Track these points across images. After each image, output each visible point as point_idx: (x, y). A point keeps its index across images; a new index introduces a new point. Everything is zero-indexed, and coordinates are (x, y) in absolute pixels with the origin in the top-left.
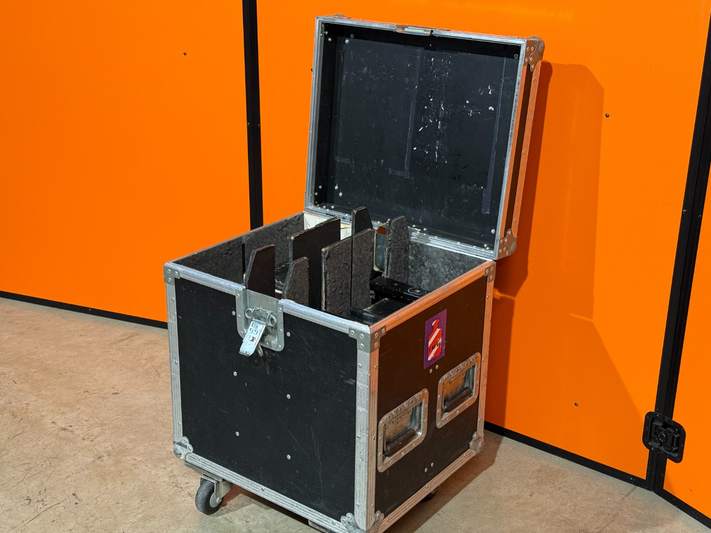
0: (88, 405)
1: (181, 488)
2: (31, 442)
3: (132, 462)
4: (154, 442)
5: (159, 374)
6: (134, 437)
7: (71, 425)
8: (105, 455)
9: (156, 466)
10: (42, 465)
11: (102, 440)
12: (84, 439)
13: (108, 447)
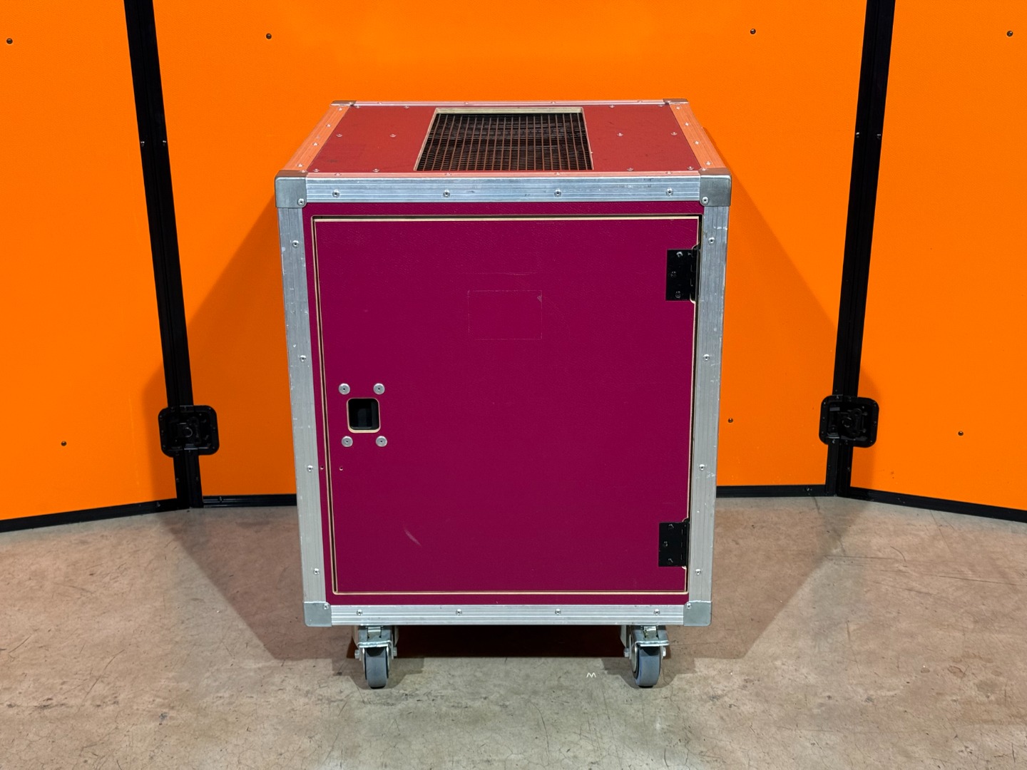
0: (33, 665)
1: (342, 700)
2: (16, 743)
3: (221, 701)
4: (216, 667)
5: (83, 589)
6: (173, 674)
7: (46, 697)
8: (164, 710)
9: (265, 692)
10: (86, 761)
11: (131, 696)
12: (99, 706)
13: (154, 701)
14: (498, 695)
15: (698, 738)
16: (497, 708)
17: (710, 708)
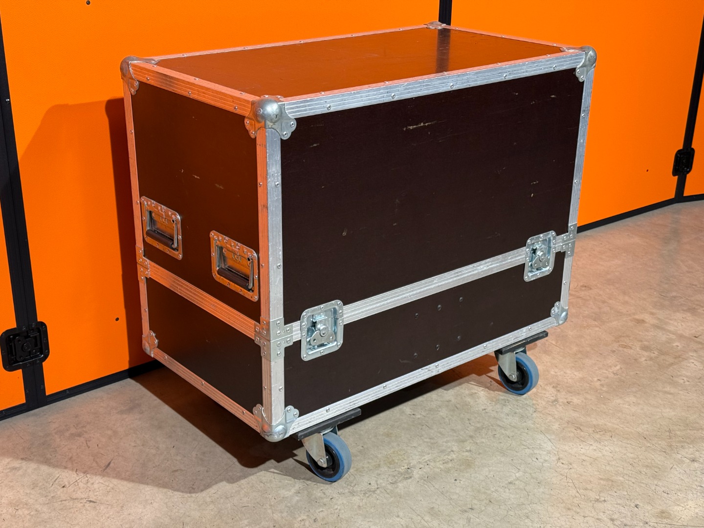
14: (456, 447)
15: (581, 425)
16: (467, 453)
17: (561, 407)
